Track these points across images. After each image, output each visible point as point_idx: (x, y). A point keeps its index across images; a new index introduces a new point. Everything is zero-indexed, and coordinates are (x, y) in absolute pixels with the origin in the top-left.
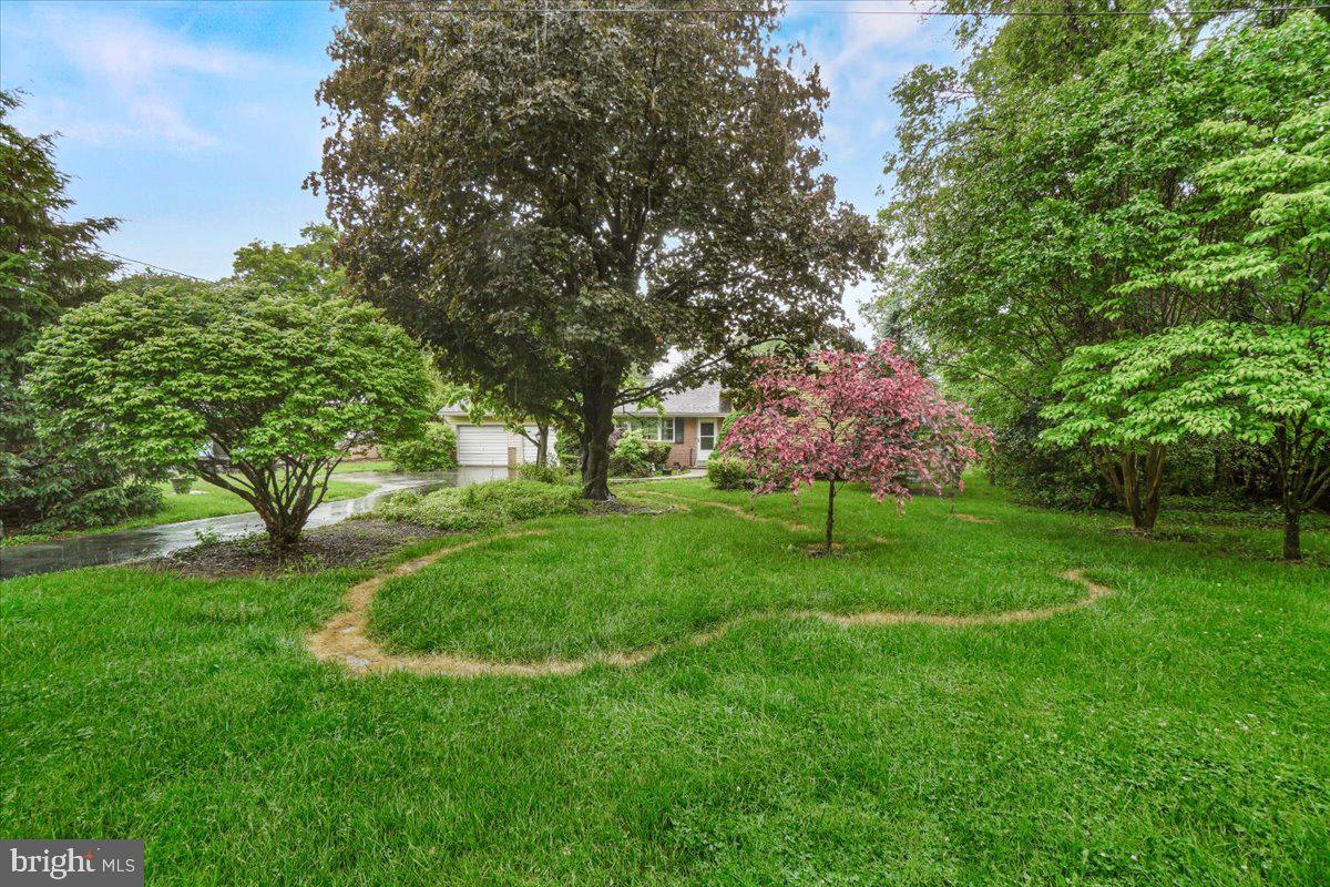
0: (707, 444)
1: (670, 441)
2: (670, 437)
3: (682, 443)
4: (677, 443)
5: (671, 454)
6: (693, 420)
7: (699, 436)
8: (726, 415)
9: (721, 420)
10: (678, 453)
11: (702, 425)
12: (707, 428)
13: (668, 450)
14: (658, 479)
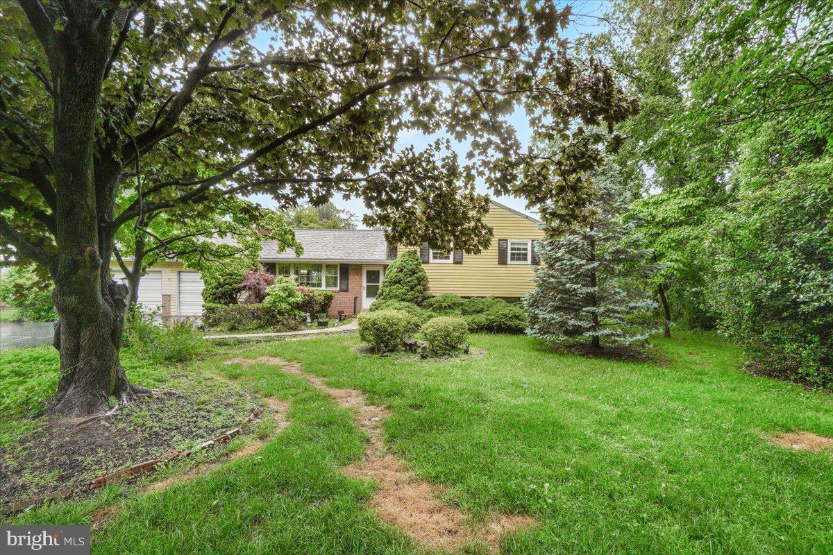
0: (372, 292)
1: (334, 289)
2: (335, 285)
3: (347, 291)
4: (341, 291)
5: (334, 303)
6: (358, 267)
7: (365, 284)
8: (390, 262)
9: (385, 267)
10: (341, 301)
11: (368, 272)
12: (373, 276)
13: (329, 298)
14: (311, 332)
